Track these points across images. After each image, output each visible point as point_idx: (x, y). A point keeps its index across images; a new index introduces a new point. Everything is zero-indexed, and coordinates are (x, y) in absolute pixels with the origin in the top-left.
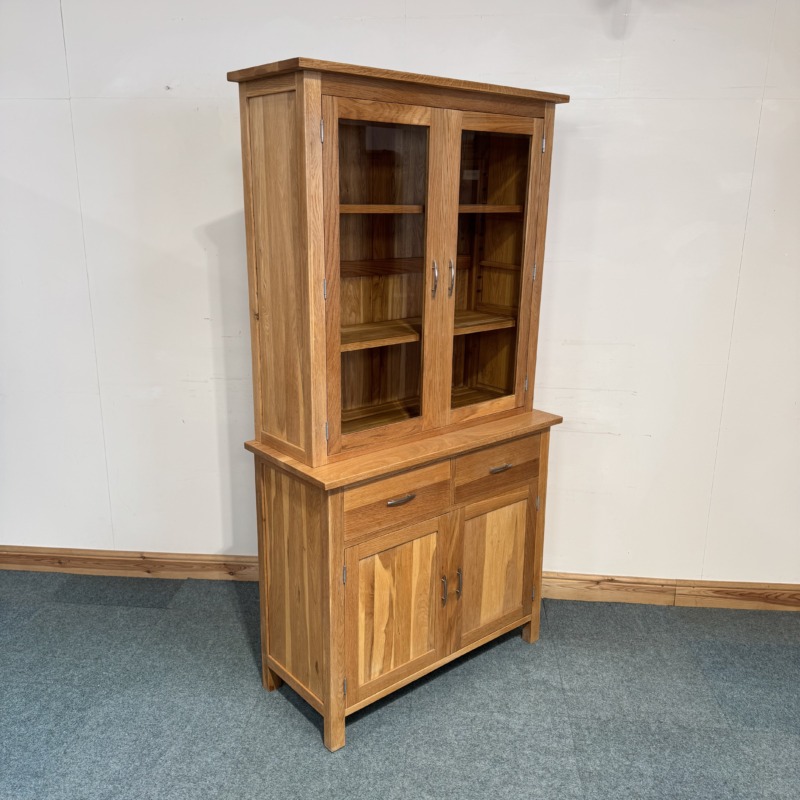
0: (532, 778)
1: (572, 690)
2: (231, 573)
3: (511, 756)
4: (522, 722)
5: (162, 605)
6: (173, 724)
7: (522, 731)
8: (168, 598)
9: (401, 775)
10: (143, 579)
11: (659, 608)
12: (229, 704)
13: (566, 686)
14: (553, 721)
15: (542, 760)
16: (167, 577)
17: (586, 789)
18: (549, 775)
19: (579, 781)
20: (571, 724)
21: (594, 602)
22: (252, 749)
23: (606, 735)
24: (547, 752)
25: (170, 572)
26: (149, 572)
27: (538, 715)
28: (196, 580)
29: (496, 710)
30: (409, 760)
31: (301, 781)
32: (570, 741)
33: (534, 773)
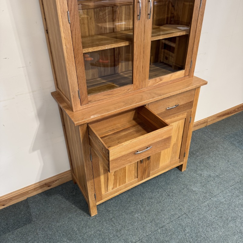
2: (49, 186)
8: (28, 215)
26: (4, 205)
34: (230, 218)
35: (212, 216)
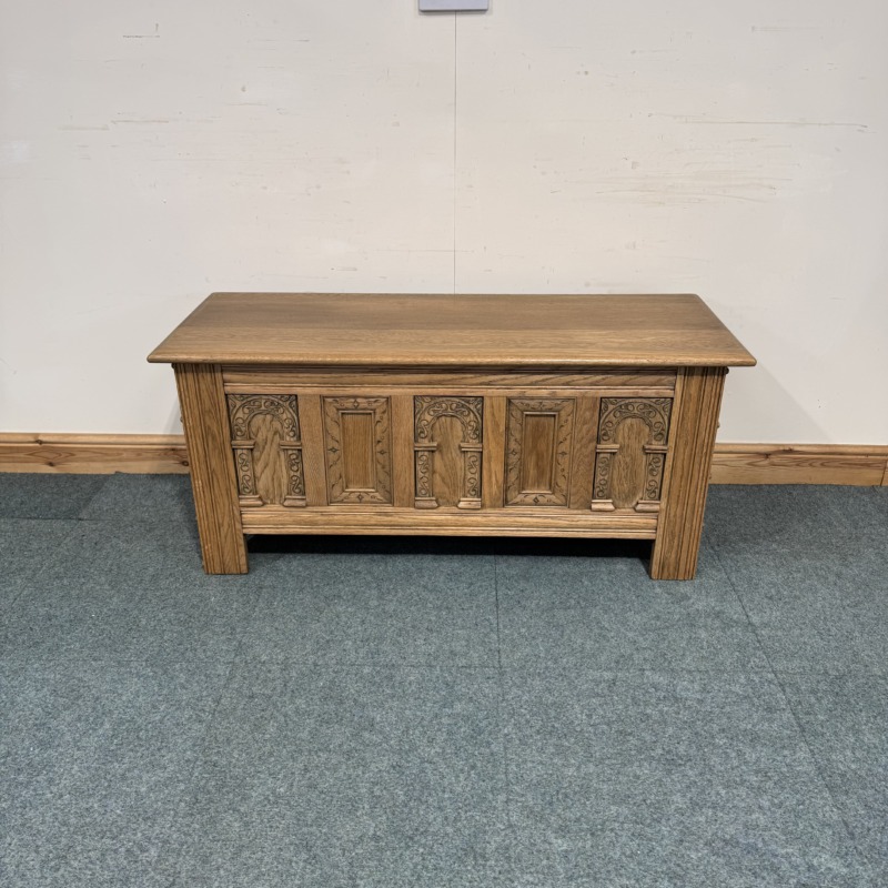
0: (742, 791)
1: (766, 625)
2: (185, 463)
3: (692, 752)
4: (697, 687)
5: (71, 515)
6: (79, 719)
7: (700, 701)
8: (82, 503)
9: (502, 797)
10: (43, 475)
11: (861, 490)
12: (183, 678)
13: (755, 619)
14: (750, 681)
15: (751, 756)
16: (82, 472)
17: (842, 807)
18: (770, 784)
19: (827, 794)
20: (781, 685)
21: (759, 486)
22: (224, 762)
23: (848, 702)
24: (754, 739)
25: (85, 464)
26: (51, 464)
27: (723, 672)
28: (128, 474)
29: (648, 666)
30: (513, 767)
31: (317, 822)
32: (787, 716)
33: (743, 782)
34: (660, 751)
35: (589, 716)
